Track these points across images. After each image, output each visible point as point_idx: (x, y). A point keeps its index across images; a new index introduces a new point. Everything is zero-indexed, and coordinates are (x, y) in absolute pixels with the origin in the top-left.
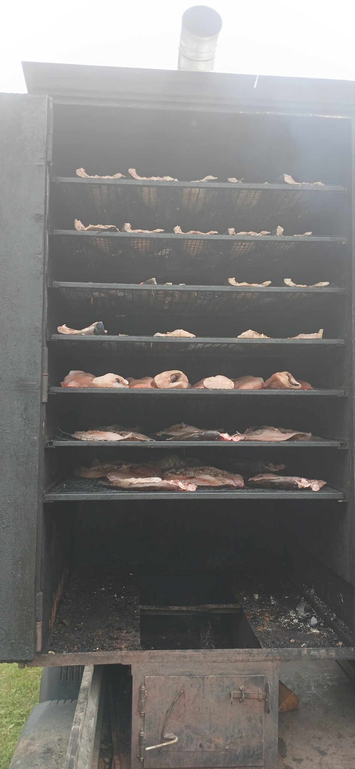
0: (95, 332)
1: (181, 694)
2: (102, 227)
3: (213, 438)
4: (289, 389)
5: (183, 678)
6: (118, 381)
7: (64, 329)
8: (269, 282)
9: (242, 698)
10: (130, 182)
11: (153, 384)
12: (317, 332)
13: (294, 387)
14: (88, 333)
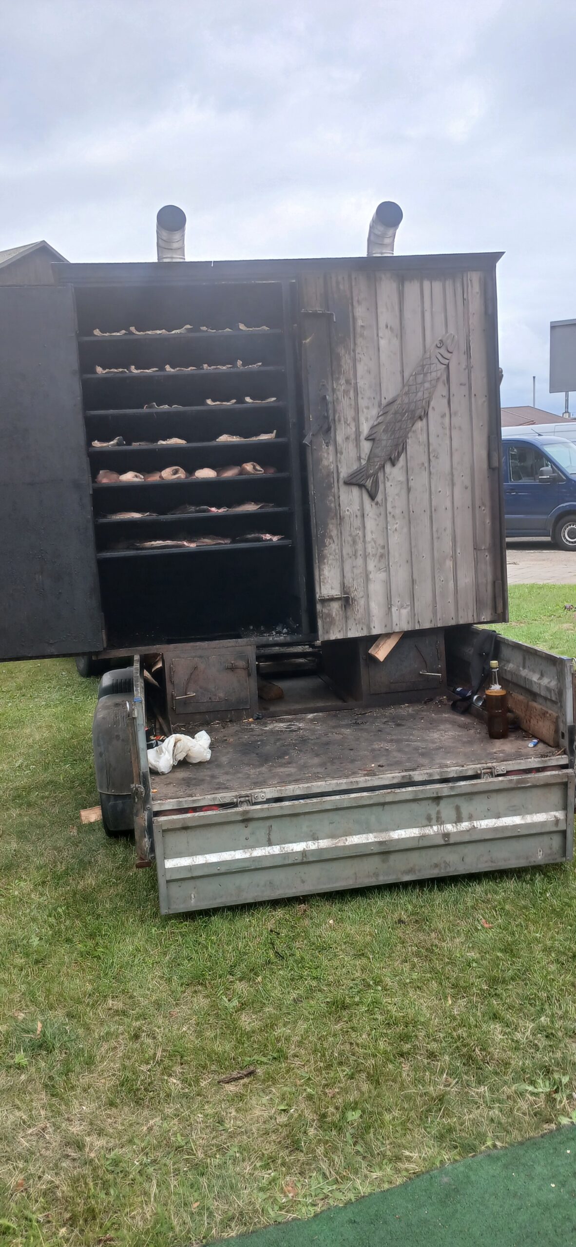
0: (118, 444)
1: (196, 668)
2: (116, 371)
3: (204, 511)
4: (254, 474)
5: (196, 659)
6: (136, 476)
7: (96, 444)
8: (234, 401)
9: (232, 669)
10: (131, 337)
11: (161, 477)
12: (272, 433)
13: (258, 472)
14: (113, 445)
